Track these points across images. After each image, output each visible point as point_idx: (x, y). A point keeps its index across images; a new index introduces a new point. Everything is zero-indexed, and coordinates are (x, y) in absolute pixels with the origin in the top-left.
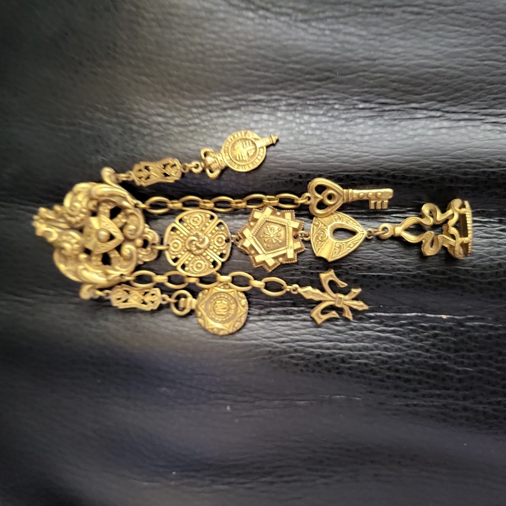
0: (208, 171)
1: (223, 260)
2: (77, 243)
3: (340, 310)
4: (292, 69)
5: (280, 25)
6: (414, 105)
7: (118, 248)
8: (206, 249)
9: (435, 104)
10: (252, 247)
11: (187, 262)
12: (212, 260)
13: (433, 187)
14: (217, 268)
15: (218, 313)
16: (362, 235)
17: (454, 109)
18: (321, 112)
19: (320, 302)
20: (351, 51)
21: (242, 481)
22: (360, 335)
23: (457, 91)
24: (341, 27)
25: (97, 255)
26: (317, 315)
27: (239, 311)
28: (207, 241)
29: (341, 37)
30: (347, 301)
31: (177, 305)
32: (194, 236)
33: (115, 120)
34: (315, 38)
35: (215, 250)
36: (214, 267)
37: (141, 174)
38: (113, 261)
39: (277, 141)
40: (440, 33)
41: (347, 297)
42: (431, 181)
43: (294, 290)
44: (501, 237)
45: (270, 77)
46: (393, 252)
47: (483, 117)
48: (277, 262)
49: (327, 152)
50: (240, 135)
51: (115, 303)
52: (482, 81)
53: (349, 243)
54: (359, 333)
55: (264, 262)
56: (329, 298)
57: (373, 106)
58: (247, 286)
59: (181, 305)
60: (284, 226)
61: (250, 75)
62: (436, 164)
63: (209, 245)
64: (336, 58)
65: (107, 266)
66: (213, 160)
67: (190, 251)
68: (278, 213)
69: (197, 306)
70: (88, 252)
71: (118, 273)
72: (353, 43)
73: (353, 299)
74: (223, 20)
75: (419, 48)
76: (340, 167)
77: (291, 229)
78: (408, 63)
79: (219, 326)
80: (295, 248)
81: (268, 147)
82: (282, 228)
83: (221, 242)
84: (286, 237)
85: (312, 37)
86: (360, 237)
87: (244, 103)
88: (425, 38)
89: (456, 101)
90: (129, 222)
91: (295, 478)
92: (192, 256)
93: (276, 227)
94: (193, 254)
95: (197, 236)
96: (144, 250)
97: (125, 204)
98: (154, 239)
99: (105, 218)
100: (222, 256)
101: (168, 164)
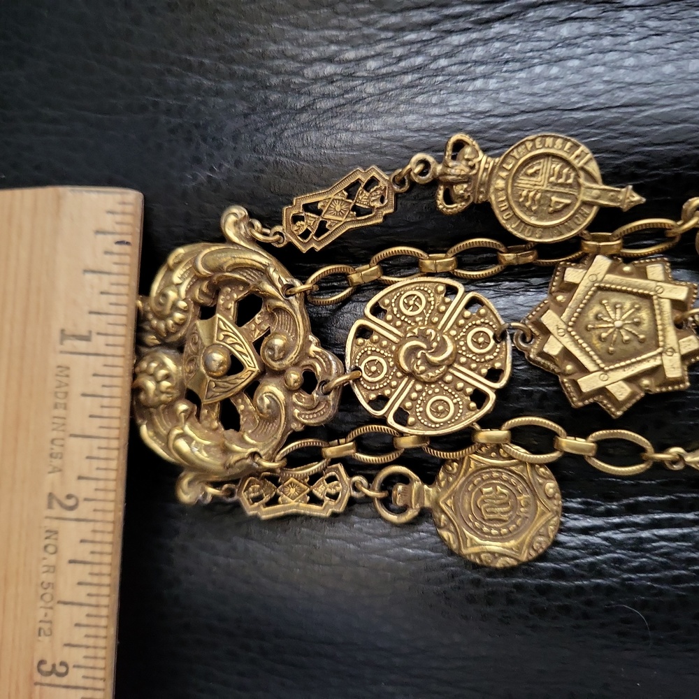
1: (498, 386)
2: (167, 377)
7: (251, 390)
8: (450, 366)
10: (566, 354)
11: (408, 404)
12: (469, 390)
14: (486, 409)
15: (486, 516)
25: (211, 406)
27: (541, 510)
28: (450, 348)
31: (386, 502)
32: (415, 337)
35: (474, 366)
36: (480, 406)
43: (674, 462)
48: (638, 390)
51: (251, 510)
55: (603, 391)
58: (553, 450)
59: (399, 502)
60: (647, 297)
63: (456, 355)
65: (231, 432)
67: (411, 375)
68: (627, 268)
70: (192, 397)
77: (667, 306)
79: (494, 546)
80: (684, 351)
82: (646, 303)
84: (656, 325)
90: (273, 329)
92: (419, 387)
93: (627, 302)
94: (418, 380)
95: (423, 336)
97: (267, 287)
99: (224, 320)
100: (494, 375)
101: (357, 183)
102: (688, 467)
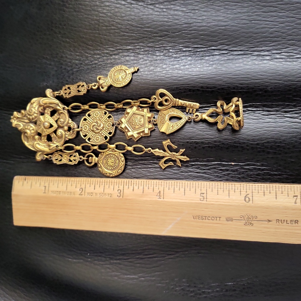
0: (100, 87)
1: (111, 136)
2: (33, 130)
3: (174, 161)
4: (146, 31)
5: (139, 7)
6: (213, 48)
7: (55, 132)
8: (101, 130)
9: (225, 47)
10: (126, 128)
11: (91, 137)
12: (104, 136)
13: (224, 92)
14: (107, 140)
15: (109, 165)
16: (185, 119)
17: (235, 49)
18: (162, 54)
19: (163, 157)
20: (177, 19)
21: (126, 258)
22: (187, 175)
23: (237, 39)
24: (172, 6)
25: (44, 136)
26: (162, 164)
27: (120, 164)
28: (102, 125)
29: (172, 12)
30: (178, 156)
31: (87, 161)
32: (95, 122)
33: (53, 63)
34: (158, 13)
35: (106, 131)
36: (106, 140)
37: (66, 92)
38: (53, 139)
39: (138, 70)
40: (227, 7)
41: (177, 154)
42: (222, 89)
43: (149, 151)
44: (264, 118)
45: (134, 36)
46: (203, 128)
47: (251, 53)
48: (140, 136)
49: (165, 75)
50: (118, 67)
51: (55, 162)
52: (251, 32)
53: (178, 124)
54: (186, 174)
55: (132, 136)
56: (168, 155)
57: (190, 49)
58: (125, 150)
59: (90, 161)
61: (124, 36)
62: (226, 79)
63: (103, 128)
64: (169, 24)
65: (50, 142)
66: (103, 81)
67: (93, 131)
68: (141, 110)
69: (98, 161)
70: (39, 134)
71: (55, 145)
72: (179, 15)
73: (181, 155)
74: (108, 6)
75: (215, 16)
76: (172, 83)
77: (147, 118)
78: (209, 25)
79: (110, 172)
80: (149, 128)
81: (133, 73)
82: (143, 117)
83: (110, 126)
84: (144, 122)
85: (156, 13)
86: (184, 121)
87: (121, 51)
88: (218, 10)
89: (237, 44)
90: (60, 117)
91: (154, 255)
92: (94, 134)
93: (139, 117)
94: (94, 132)
95: (97, 122)
96: (69, 132)
97: (58, 108)
98: (74, 126)
99: (47, 116)
100: (110, 133)
101: (80, 85)
102: (152, 153)
